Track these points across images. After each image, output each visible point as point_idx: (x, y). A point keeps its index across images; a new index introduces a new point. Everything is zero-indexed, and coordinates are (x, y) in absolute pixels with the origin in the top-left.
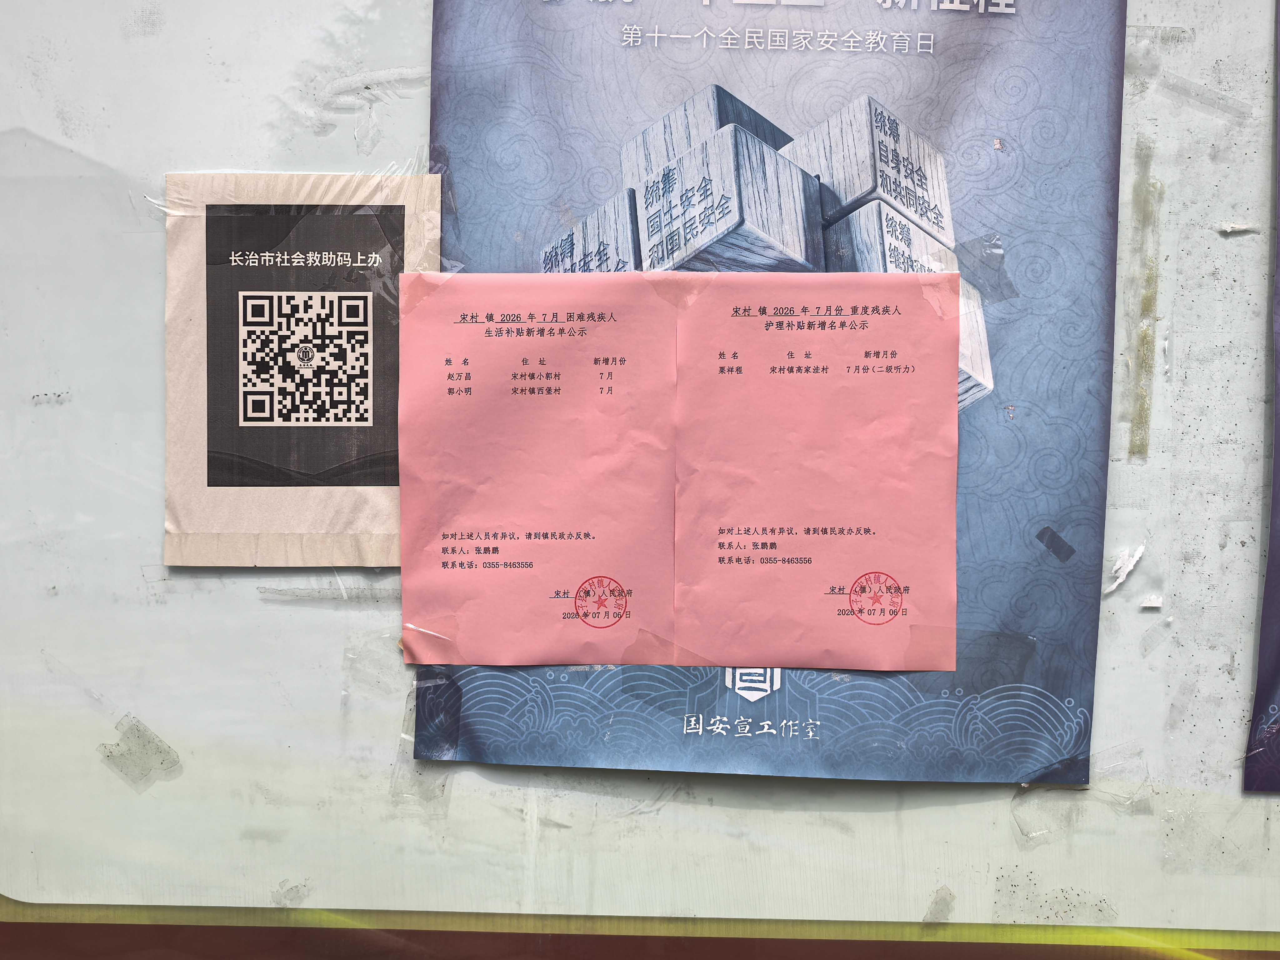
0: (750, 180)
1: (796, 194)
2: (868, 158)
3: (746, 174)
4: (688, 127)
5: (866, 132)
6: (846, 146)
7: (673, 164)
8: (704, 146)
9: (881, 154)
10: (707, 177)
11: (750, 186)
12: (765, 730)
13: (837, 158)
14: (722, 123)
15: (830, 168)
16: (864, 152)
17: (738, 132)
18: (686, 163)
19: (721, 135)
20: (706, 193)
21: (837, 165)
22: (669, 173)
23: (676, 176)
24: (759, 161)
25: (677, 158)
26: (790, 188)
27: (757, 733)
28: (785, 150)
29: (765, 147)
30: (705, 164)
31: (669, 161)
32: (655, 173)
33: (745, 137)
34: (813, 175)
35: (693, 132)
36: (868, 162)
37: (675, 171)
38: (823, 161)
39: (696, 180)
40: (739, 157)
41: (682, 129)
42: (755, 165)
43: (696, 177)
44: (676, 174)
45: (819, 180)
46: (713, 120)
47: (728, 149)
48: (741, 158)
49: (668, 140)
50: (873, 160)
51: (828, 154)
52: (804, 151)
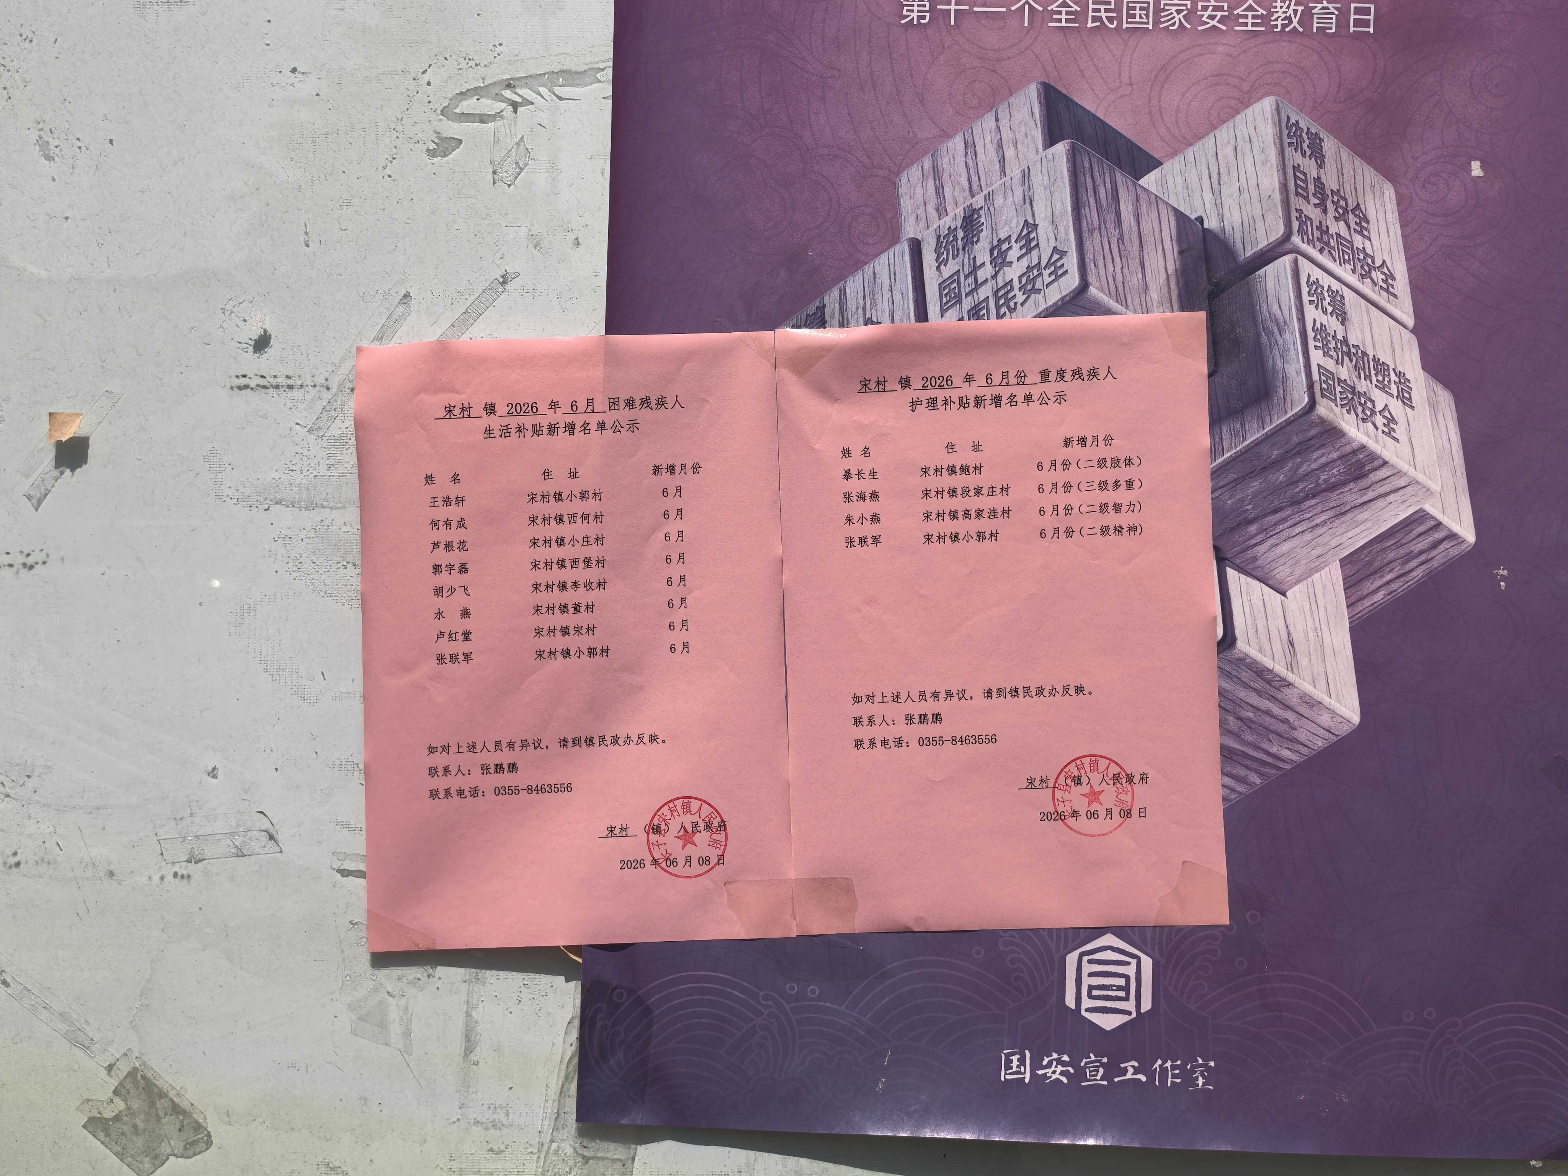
0: (1096, 224)
1: (1168, 244)
2: (1277, 191)
3: (1091, 214)
4: (1000, 146)
5: (1272, 154)
6: (1242, 173)
7: (978, 201)
8: (1026, 175)
9: (1296, 185)
10: (1031, 221)
11: (1097, 233)
12: (1129, 1076)
13: (1229, 191)
14: (1051, 139)
15: (1218, 205)
16: (1271, 181)
17: (1077, 153)
18: (999, 201)
19: (1051, 156)
20: (1028, 243)
21: (1230, 198)
22: (972, 215)
23: (983, 220)
24: (1110, 196)
25: (985, 192)
26: (1158, 237)
27: (1116, 1080)
28: (1149, 181)
29: (1119, 176)
30: (1027, 201)
31: (973, 196)
32: (951, 215)
33: (1088, 160)
34: (1193, 217)
35: (1009, 153)
36: (1277, 197)
37: (982, 212)
38: (1208, 196)
39: (1013, 225)
40: (1080, 190)
41: (991, 149)
42: (1104, 201)
43: (1015, 221)
44: (983, 216)
45: (1202, 223)
46: (1038, 134)
47: (1062, 178)
48: (1082, 191)
49: (971, 165)
50: (1284, 194)
51: (1216, 186)
52: (1179, 180)
